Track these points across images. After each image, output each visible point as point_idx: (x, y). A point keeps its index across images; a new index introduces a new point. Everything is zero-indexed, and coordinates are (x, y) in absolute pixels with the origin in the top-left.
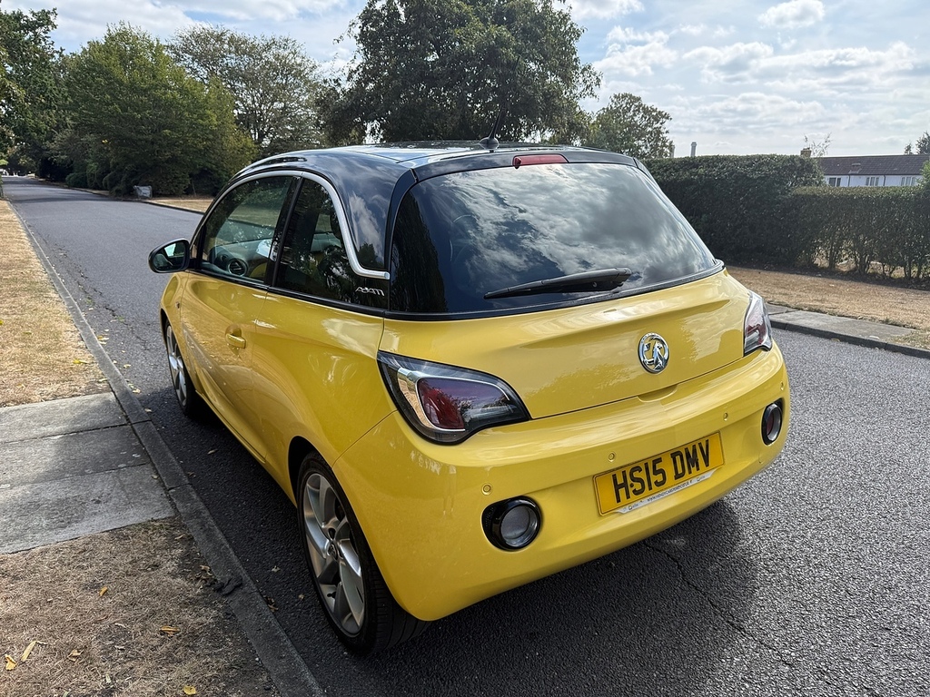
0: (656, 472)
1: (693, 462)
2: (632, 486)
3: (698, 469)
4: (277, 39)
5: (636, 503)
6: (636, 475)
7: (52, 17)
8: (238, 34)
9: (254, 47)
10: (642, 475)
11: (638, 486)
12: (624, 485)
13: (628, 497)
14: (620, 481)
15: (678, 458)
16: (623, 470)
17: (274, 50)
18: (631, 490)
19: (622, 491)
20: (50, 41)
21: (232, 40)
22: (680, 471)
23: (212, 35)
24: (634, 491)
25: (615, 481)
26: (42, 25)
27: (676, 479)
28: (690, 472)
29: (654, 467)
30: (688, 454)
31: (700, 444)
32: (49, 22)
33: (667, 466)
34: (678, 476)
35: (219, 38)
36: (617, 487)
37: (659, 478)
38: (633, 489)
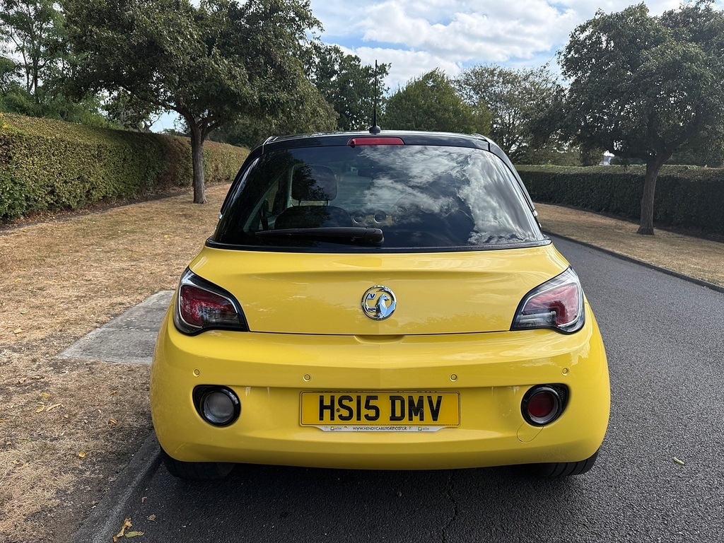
0: (368, 407)
1: (416, 410)
2: (338, 410)
3: (422, 419)
4: (535, 71)
5: (340, 427)
6: (345, 402)
7: (387, 68)
8: (506, 69)
9: (516, 77)
10: (353, 405)
11: (345, 413)
12: (331, 407)
13: (332, 419)
14: (327, 402)
15: (398, 403)
16: (333, 394)
17: (531, 79)
18: (336, 414)
19: (327, 413)
20: (382, 83)
21: (500, 74)
22: (398, 414)
23: (487, 71)
24: (341, 417)
25: (322, 402)
26: (380, 74)
27: (391, 420)
28: (411, 419)
29: (367, 402)
30: (411, 402)
31: (429, 398)
32: (385, 72)
33: (384, 405)
34: (393, 418)
35: (492, 73)
36: (322, 407)
37: (372, 413)
38: (339, 414)
